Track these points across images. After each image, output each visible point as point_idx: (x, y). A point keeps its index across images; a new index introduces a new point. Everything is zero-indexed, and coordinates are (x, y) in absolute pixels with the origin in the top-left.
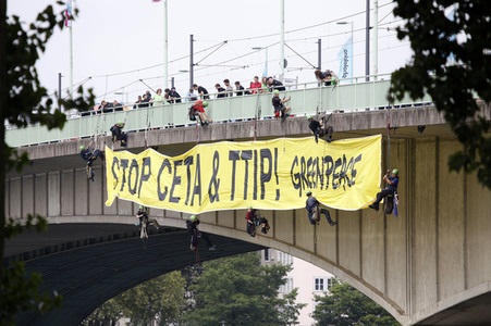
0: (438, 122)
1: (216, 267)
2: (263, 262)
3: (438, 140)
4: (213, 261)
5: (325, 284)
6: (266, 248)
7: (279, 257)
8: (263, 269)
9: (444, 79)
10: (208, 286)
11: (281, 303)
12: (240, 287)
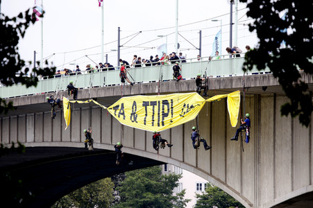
0: (275, 84)
1: (133, 175)
2: (164, 173)
3: (275, 96)
4: (132, 172)
5: (203, 187)
6: (166, 164)
7: (173, 169)
8: (163, 177)
9: (278, 57)
10: (128, 188)
11: (175, 199)
12: (148, 188)
